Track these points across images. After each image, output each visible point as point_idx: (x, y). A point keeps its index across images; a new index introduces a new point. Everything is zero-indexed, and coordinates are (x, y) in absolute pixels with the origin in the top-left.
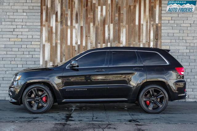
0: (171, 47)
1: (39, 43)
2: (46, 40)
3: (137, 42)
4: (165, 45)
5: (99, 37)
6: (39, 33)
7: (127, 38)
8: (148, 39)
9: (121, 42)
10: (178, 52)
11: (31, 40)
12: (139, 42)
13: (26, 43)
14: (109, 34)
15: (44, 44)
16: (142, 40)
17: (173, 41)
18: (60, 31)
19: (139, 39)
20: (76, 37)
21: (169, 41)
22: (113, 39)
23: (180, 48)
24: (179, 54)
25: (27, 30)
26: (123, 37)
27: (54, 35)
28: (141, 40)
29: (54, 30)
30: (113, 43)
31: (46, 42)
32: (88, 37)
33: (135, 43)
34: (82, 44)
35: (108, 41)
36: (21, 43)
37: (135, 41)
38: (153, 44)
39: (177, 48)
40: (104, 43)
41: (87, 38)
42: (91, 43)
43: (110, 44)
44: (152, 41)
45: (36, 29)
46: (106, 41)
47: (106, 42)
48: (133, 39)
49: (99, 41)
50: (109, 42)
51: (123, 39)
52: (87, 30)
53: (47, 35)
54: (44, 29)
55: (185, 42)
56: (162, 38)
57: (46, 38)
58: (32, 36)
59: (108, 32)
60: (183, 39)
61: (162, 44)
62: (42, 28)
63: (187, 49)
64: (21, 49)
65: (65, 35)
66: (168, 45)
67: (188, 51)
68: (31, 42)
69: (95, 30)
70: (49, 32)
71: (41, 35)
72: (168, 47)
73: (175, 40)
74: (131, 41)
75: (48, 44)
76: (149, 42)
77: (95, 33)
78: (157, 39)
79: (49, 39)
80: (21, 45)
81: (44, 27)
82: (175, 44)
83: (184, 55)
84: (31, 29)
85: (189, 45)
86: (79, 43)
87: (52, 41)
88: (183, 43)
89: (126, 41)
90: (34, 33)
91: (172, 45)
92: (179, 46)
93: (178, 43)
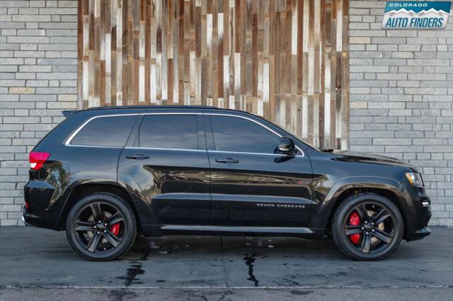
0: (372, 103)
1: (75, 98)
3: (295, 94)
4: (359, 100)
5: (210, 83)
6: (75, 76)
7: (273, 85)
8: (320, 87)
9: (259, 94)
10: (388, 115)
11: (57, 91)
12: (300, 93)
13: (45, 98)
14: (232, 77)
15: (86, 99)
16: (307, 88)
17: (374, 90)
18: (123, 70)
19: (300, 86)
20: (159, 83)
21: (367, 91)
23: (390, 105)
24: (391, 119)
25: (48, 68)
26: (262, 82)
27: (108, 80)
28: (304, 89)
29: (108, 69)
30: (241, 96)
31: (89, 95)
32: (185, 84)
33: (289, 95)
34: (172, 99)
35: (230, 92)
36: (35, 98)
37: (290, 92)
38: (331, 97)
39: (385, 105)
40: (221, 95)
41: (183, 85)
42: (191, 97)
43: (235, 98)
44: (328, 92)
45: (69, 67)
46: (225, 91)
47: (225, 94)
48: (285, 86)
49: (209, 92)
50: (233, 94)
51: (263, 88)
52: (183, 67)
53: (93, 80)
54: (86, 65)
55: (402, 92)
56: (352, 84)
57: (90, 85)
58: (60, 83)
59: (230, 72)
60: (397, 87)
61: (350, 98)
62: (82, 64)
63: (406, 108)
64: (34, 110)
65: (133, 79)
66: (364, 101)
67: (408, 112)
68: (57, 95)
69: (200, 67)
70: (96, 72)
71: (79, 80)
72: (364, 105)
73: (379, 89)
74: (281, 90)
75: (96, 99)
76: (321, 92)
77: (200, 73)
78: (339, 87)
79: (96, 89)
80: (35, 102)
81: (86, 61)
82: (380, 98)
83: (400, 121)
84: (55, 66)
85: (411, 100)
86: (165, 97)
87: (104, 92)
88: (397, 96)
89: (270, 92)
90: (63, 76)
91: (373, 100)
92: (388, 101)
93: (385, 94)
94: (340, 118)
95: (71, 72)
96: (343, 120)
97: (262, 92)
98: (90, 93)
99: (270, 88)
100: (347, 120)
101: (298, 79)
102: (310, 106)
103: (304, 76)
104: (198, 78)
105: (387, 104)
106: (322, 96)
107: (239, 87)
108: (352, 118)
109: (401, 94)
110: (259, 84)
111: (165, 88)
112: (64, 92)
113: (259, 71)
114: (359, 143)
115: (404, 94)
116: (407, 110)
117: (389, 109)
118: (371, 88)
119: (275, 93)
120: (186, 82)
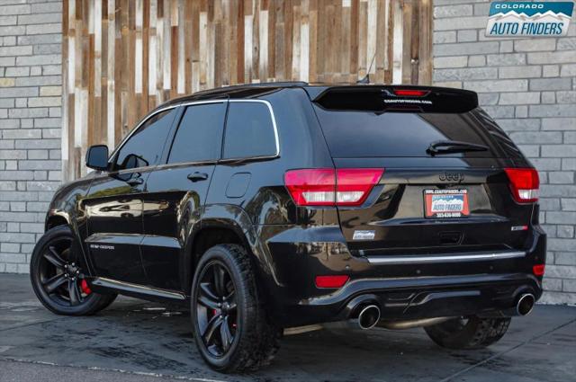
0: (470, 84)
1: (58, 91)
3: (348, 72)
4: (448, 79)
5: (226, 61)
6: (58, 59)
7: (314, 60)
8: (386, 60)
10: (497, 104)
11: (38, 81)
12: (355, 71)
13: (26, 92)
14: (257, 50)
15: (72, 92)
16: (365, 62)
17: (476, 60)
18: (116, 47)
19: (355, 60)
20: (160, 65)
21: (462, 62)
22: (269, 66)
23: (501, 86)
24: (501, 111)
25: (29, 50)
26: (299, 56)
27: (98, 62)
28: (360, 64)
29: (98, 47)
30: (268, 80)
31: (76, 86)
32: (193, 64)
33: (339, 74)
34: (176, 87)
35: (254, 74)
36: (15, 92)
37: (340, 71)
38: (404, 76)
39: (492, 86)
40: (241, 80)
41: (191, 66)
42: (201, 84)
44: (399, 67)
45: (53, 46)
46: (246, 72)
47: (247, 78)
48: (332, 60)
49: (225, 76)
50: (257, 78)
51: (299, 65)
52: (190, 38)
53: (80, 63)
54: (72, 42)
55: (522, 60)
56: (437, 50)
57: (76, 72)
58: (42, 70)
59: (253, 41)
60: (514, 52)
61: (434, 76)
62: (67, 41)
63: (529, 90)
64: (14, 110)
65: (128, 60)
66: (457, 79)
67: (533, 98)
68: (39, 87)
69: (213, 37)
70: (85, 52)
71: (64, 64)
73: (483, 57)
74: (326, 67)
75: (83, 92)
76: (386, 69)
77: (213, 46)
78: (416, 58)
79: (84, 77)
80: (15, 98)
81: (72, 36)
82: (484, 74)
83: (518, 114)
84: (38, 45)
85: (538, 74)
86: (167, 86)
87: (93, 81)
88: (513, 69)
89: (310, 70)
90: (45, 59)
91: (473, 78)
92: (498, 79)
93: (493, 66)
95: (54, 53)
97: (299, 72)
98: (77, 82)
99: (310, 64)
101: (352, 47)
103: (361, 43)
104: (210, 53)
105: (497, 83)
106: (389, 73)
107: (267, 64)
109: (521, 65)
110: (295, 58)
111: (167, 71)
112: (46, 83)
113: (295, 38)
115: (527, 64)
116: (531, 94)
117: (499, 93)
118: (469, 56)
119: (318, 72)
120: (194, 61)
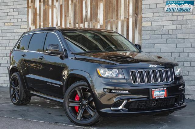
0: (154, 23)
1: (26, 27)
2: (31, 23)
3: (115, 19)
4: (147, 21)
5: (77, 16)
6: (26, 16)
7: (105, 15)
8: (127, 15)
9: (98, 20)
10: (163, 29)
11: (20, 24)
12: (117, 19)
13: (16, 27)
14: (87, 12)
15: (30, 27)
16: (121, 16)
17: (156, 14)
18: (43, 12)
19: (117, 15)
20: (57, 18)
21: (151, 15)
22: (90, 17)
23: (164, 23)
24: (164, 32)
25: (17, 13)
26: (100, 14)
27: (38, 17)
28: (119, 16)
29: (38, 12)
30: (90, 22)
31: (31, 25)
32: (67, 17)
33: (112, 20)
34: (62, 25)
35: (86, 20)
36: (13, 27)
38: (133, 20)
39: (160, 23)
40: (82, 22)
41: (66, 18)
42: (69, 24)
43: (88, 24)
44: (131, 17)
45: (24, 12)
46: (83, 20)
47: (83, 22)
48: (110, 15)
49: (77, 21)
50: (87, 22)
51: (100, 17)
52: (66, 8)
53: (33, 17)
54: (30, 10)
56: (143, 11)
58: (21, 20)
59: (85, 9)
61: (142, 20)
63: (173, 25)
64: (13, 33)
65: (47, 16)
66: (150, 21)
67: (174, 27)
68: (20, 25)
69: (73, 8)
70: (34, 14)
71: (28, 18)
72: (150, 24)
73: (158, 13)
74: (108, 18)
75: (34, 27)
76: (127, 18)
77: (73, 11)
78: (137, 14)
79: (34, 22)
80: (13, 29)
81: (30, 8)
82: (158, 19)
83: (170, 33)
84: (20, 12)
85: (176, 19)
86: (59, 25)
87: (37, 23)
88: (168, 17)
89: (103, 19)
90: (22, 16)
91: (155, 20)
92: (163, 21)
93: (161, 16)
94: (137, 32)
95: (25, 14)
96: (139, 33)
99: (103, 17)
100: (140, 34)
101: (116, 11)
102: (122, 26)
103: (119, 9)
104: (72, 13)
105: (162, 22)
106: (128, 19)
108: (143, 32)
109: (170, 16)
110: (98, 15)
111: (59, 20)
112: (23, 24)
113: (98, 8)
114: (146, 47)
115: (172, 15)
116: (173, 26)
117: (163, 25)
118: (153, 13)
119: (106, 19)
120: (67, 16)
